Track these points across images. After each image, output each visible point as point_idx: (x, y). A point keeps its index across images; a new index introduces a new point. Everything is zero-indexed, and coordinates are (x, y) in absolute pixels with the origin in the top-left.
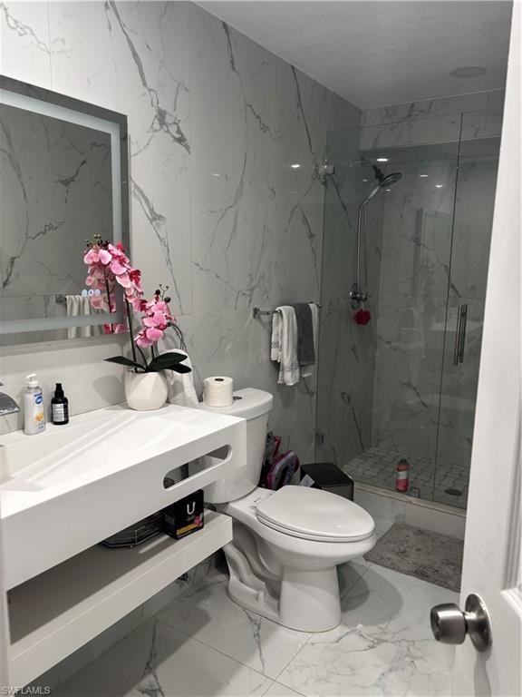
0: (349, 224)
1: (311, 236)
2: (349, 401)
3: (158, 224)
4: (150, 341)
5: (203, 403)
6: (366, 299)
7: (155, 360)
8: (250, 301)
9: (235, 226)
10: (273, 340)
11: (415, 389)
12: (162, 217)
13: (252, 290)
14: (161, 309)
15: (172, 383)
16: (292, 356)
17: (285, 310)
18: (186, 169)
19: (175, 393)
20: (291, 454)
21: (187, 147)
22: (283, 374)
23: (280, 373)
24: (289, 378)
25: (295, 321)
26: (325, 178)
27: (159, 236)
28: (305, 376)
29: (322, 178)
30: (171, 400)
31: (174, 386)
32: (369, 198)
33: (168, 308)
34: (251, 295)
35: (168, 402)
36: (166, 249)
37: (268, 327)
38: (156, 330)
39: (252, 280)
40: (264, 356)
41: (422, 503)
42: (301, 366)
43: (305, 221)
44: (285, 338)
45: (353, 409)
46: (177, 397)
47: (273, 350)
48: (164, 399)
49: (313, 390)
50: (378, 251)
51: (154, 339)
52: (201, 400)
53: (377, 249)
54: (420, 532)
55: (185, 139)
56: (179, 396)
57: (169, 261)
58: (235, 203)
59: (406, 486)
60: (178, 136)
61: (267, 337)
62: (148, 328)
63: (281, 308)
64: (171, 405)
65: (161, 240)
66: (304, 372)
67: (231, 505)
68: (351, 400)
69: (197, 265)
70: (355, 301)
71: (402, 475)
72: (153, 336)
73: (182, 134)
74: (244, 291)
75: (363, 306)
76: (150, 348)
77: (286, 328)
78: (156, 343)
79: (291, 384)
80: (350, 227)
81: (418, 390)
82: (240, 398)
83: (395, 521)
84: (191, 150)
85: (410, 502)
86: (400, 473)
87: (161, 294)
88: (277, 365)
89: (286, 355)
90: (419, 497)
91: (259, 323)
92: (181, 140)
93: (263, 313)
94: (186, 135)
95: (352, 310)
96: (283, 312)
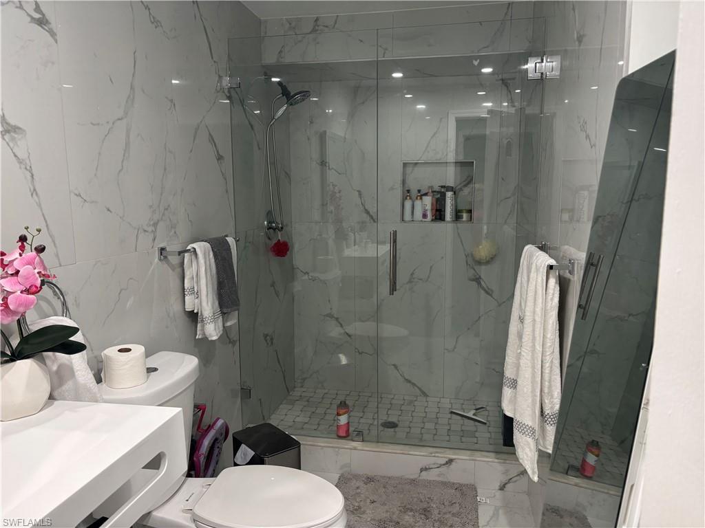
0: (258, 145)
1: (220, 158)
2: (272, 343)
3: (13, 139)
4: (14, 313)
5: (103, 385)
6: (282, 228)
7: (24, 340)
8: (154, 240)
9: (127, 144)
10: (186, 286)
11: (337, 319)
12: (19, 128)
13: (155, 225)
14: (29, 264)
15: (55, 368)
16: (213, 303)
17: (200, 247)
18: (53, 63)
19: (61, 383)
20: (220, 423)
21: (52, 34)
22: (203, 326)
23: (199, 325)
24: (212, 330)
25: (213, 261)
26: (229, 92)
27: (15, 156)
28: (228, 324)
29: (226, 91)
30: (56, 394)
31: (57, 372)
32: (276, 118)
33: (42, 261)
34: (154, 232)
35: (51, 397)
36: (28, 175)
37: (179, 270)
38: (24, 295)
39: (154, 212)
40: (177, 307)
41: (368, 447)
42: (223, 314)
43: (212, 139)
44: (203, 282)
45: (276, 351)
46: (65, 387)
47: (187, 298)
48: (47, 395)
49: (235, 339)
50: (288, 175)
51: (21, 310)
52: (99, 380)
53: (286, 173)
54: (369, 480)
55: (47, 21)
56: (68, 385)
57: (34, 192)
58: (126, 113)
59: (348, 431)
60: (37, 16)
61: (178, 282)
62: (10, 293)
63: (194, 245)
64: (56, 403)
65: (20, 161)
66: (227, 321)
67: (154, 513)
68: (274, 341)
69: (79, 195)
70: (271, 231)
71: (343, 420)
72: (20, 305)
73: (44, 15)
74: (146, 228)
75: (280, 236)
76: (16, 324)
77: (203, 270)
78: (23, 315)
79: (215, 338)
80: (259, 149)
81: (340, 320)
82: (156, 370)
83: (341, 472)
84: (58, 37)
85: (355, 449)
86: (340, 418)
87: (29, 241)
88: (193, 317)
89: (206, 304)
90: (363, 441)
91: (166, 265)
92: (42, 22)
93: (172, 253)
94: (50, 16)
95: (268, 241)
96: (198, 251)
